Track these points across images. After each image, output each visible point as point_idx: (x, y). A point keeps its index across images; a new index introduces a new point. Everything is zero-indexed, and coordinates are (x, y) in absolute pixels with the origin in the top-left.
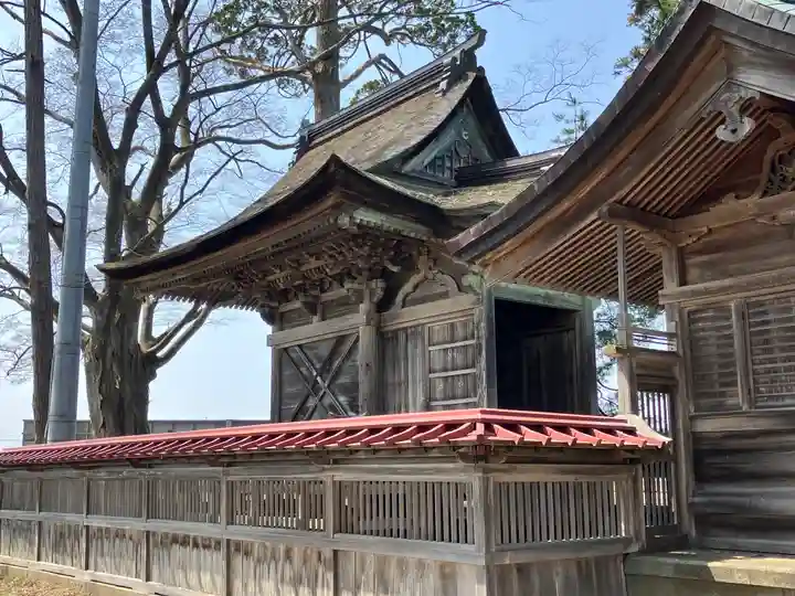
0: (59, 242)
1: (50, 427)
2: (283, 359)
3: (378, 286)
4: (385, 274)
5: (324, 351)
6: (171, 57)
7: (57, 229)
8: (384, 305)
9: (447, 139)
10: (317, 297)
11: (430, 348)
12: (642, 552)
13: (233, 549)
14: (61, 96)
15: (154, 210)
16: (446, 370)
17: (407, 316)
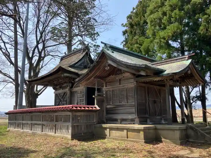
0: (20, 73)
1: (18, 107)
2: (56, 96)
3: (71, 84)
4: (72, 83)
5: (62, 94)
6: (41, 41)
7: (20, 71)
8: (72, 87)
9: (83, 61)
10: (61, 86)
11: (78, 95)
12: (97, 124)
13: (43, 125)
14: (21, 47)
15: (38, 67)
16: (80, 98)
17: (75, 89)
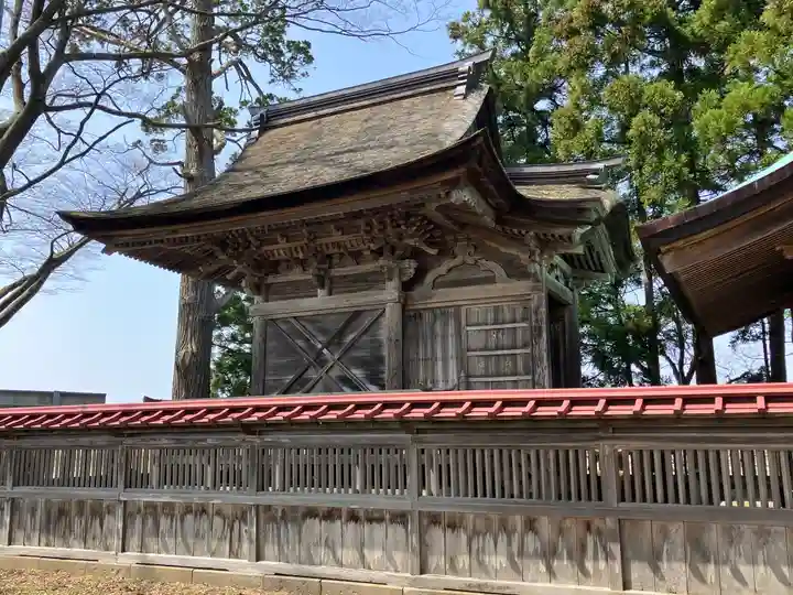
2: (269, 330)
3: (410, 267)
5: (333, 324)
10: (326, 271)
11: (468, 328)
16: (487, 349)
